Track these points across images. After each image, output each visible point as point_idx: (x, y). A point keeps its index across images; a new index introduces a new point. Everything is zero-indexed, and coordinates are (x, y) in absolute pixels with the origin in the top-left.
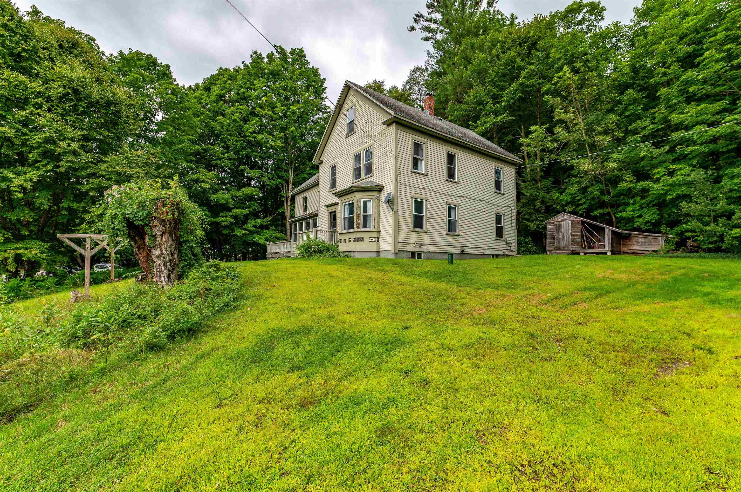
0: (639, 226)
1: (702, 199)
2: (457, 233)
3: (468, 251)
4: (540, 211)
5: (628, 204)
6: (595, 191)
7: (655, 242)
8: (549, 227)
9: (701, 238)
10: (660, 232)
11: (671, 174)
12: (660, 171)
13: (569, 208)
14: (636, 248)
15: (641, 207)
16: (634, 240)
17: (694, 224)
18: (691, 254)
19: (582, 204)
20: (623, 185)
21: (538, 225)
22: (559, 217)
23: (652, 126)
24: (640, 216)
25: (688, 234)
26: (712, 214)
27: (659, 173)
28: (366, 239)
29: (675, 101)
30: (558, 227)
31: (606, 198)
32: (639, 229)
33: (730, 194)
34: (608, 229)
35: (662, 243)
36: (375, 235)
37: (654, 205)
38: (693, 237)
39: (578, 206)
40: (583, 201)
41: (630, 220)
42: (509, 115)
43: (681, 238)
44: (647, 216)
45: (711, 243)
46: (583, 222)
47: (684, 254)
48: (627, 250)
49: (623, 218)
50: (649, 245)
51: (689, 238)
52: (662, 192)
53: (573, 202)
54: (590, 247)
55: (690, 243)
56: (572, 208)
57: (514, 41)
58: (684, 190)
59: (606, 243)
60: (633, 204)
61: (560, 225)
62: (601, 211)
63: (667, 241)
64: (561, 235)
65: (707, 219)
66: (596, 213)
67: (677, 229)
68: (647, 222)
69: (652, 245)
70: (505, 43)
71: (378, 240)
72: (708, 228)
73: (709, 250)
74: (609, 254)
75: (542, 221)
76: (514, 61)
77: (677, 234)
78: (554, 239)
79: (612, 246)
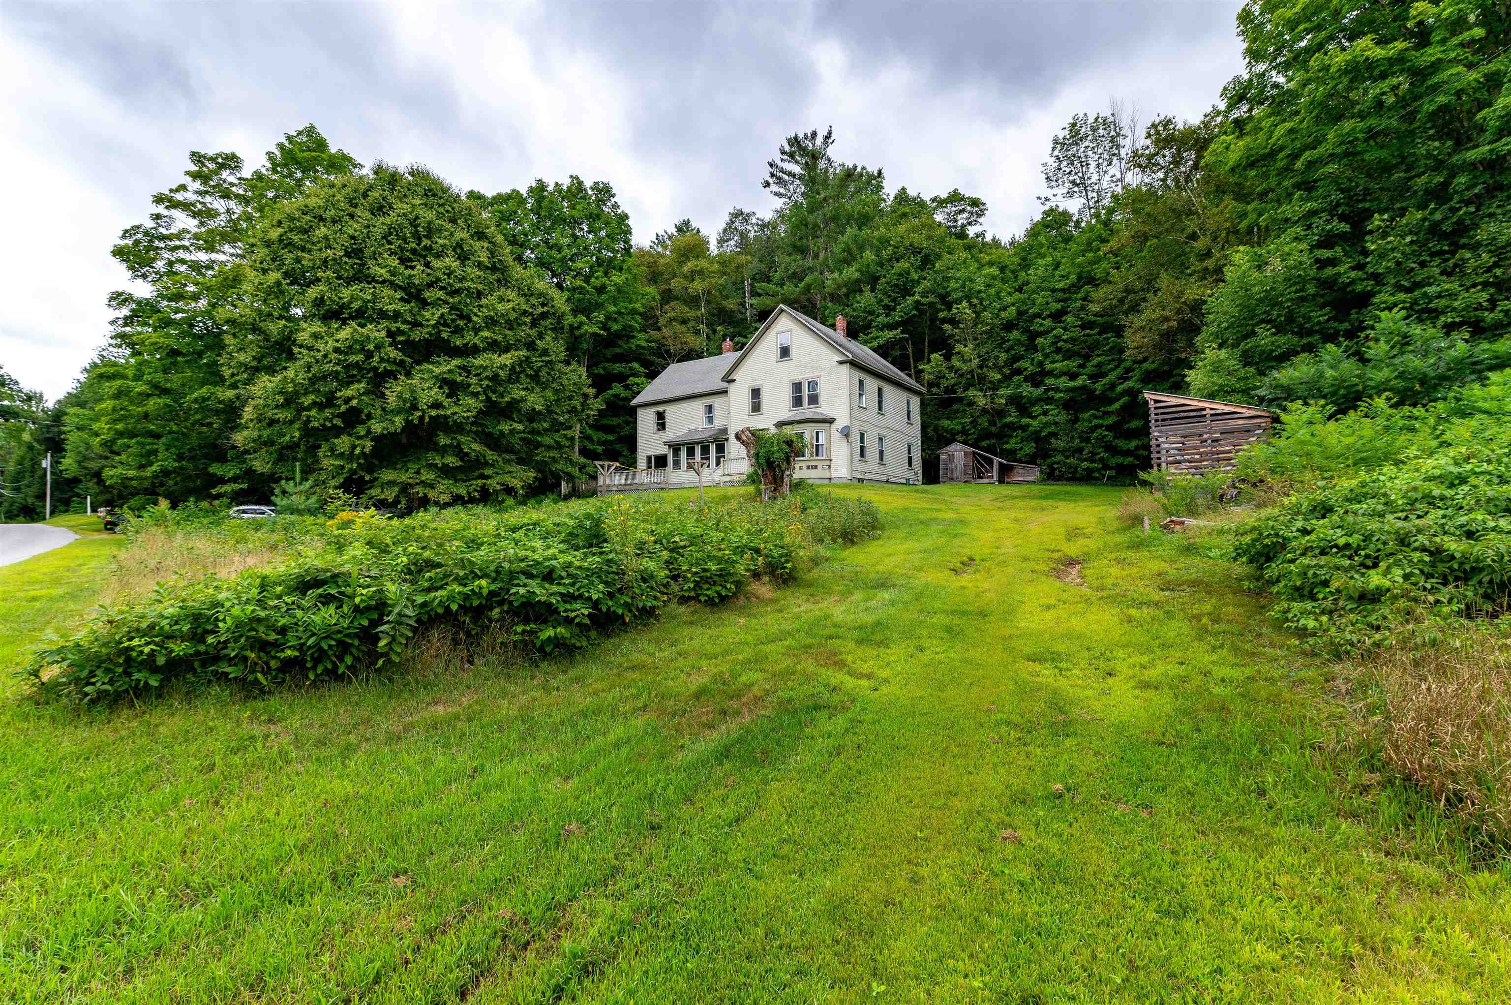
0: (1020, 458)
1: (1065, 438)
2: (884, 462)
3: (893, 480)
5: (1011, 437)
6: (984, 422)
7: (1032, 473)
8: (942, 457)
9: (1063, 470)
10: (1035, 464)
11: (1045, 413)
12: (1036, 409)
13: (960, 437)
14: (1018, 478)
15: (1022, 441)
16: (1016, 471)
17: (1059, 458)
18: (1057, 483)
19: (971, 434)
20: (1009, 419)
22: (952, 448)
23: (1031, 368)
24: (1021, 449)
25: (1056, 466)
26: (1071, 449)
27: (1036, 411)
28: (820, 467)
29: (1048, 351)
30: (951, 457)
31: (993, 429)
32: (1020, 461)
33: (1082, 434)
34: (996, 460)
35: (1038, 473)
36: (828, 463)
37: (1031, 439)
38: (1059, 468)
39: (967, 435)
40: (972, 431)
41: (1013, 452)
42: (902, 333)
43: (1051, 470)
44: (1027, 449)
45: (1070, 473)
46: (974, 453)
47: (1052, 483)
48: (1010, 481)
49: (1006, 449)
50: (1028, 476)
51: (1056, 469)
52: (1038, 429)
53: (964, 432)
54: (980, 478)
55: (1057, 473)
56: (963, 438)
57: (906, 249)
58: (1053, 428)
59: (995, 473)
60: (1016, 437)
61: (953, 455)
62: (988, 442)
63: (1041, 472)
64: (954, 465)
65: (1067, 454)
66: (984, 443)
67: (1049, 461)
68: (1027, 454)
69: (1030, 476)
70: (898, 248)
71: (830, 467)
72: (1068, 461)
73: (1069, 479)
74: (997, 483)
76: (908, 273)
77: (1048, 466)
78: (947, 469)
79: (999, 477)
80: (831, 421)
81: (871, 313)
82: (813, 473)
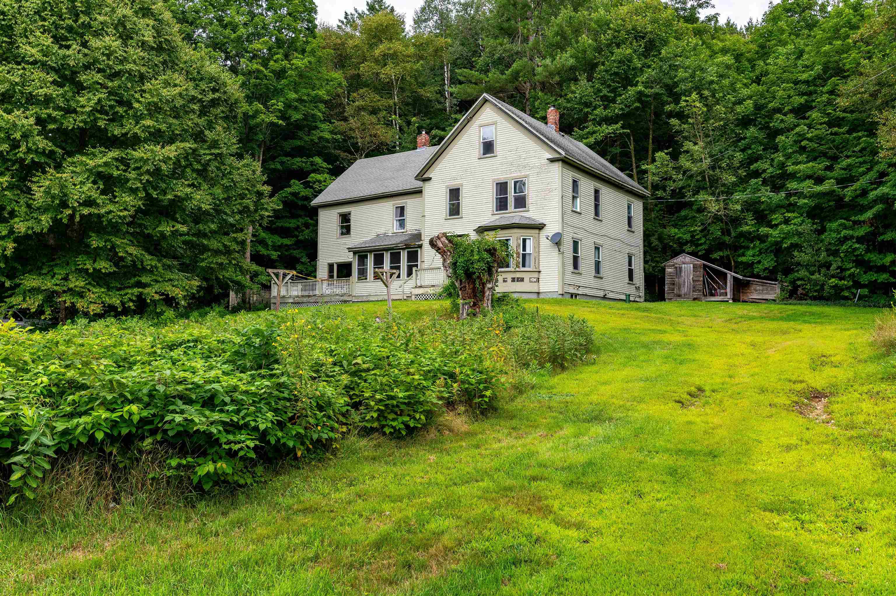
0: (758, 273)
1: (809, 250)
2: (601, 275)
3: (610, 295)
4: (657, 250)
5: (748, 248)
6: (716, 231)
7: (771, 290)
8: (669, 270)
9: (808, 287)
10: (776, 280)
11: (787, 221)
12: (776, 217)
13: (688, 248)
14: (755, 296)
15: (761, 253)
16: (752, 288)
17: (803, 273)
18: (801, 302)
19: (701, 244)
20: (745, 228)
21: (653, 267)
22: (679, 260)
23: (771, 170)
24: (759, 262)
25: (799, 283)
26: (817, 263)
27: (776, 219)
28: (526, 280)
29: (790, 151)
30: (679, 271)
31: (727, 239)
32: (758, 276)
33: (829, 247)
34: (730, 275)
35: (778, 291)
36: (536, 275)
37: (771, 251)
38: (803, 285)
39: (697, 245)
40: (702, 241)
41: (750, 265)
42: (623, 127)
43: (794, 287)
44: (765, 262)
45: (816, 291)
46: (705, 266)
47: (795, 302)
48: (746, 299)
49: (742, 263)
50: (767, 293)
51: (799, 286)
52: (779, 239)
53: (693, 242)
54: (712, 295)
55: (800, 291)
56: (691, 249)
57: (628, 33)
58: (795, 239)
59: (728, 290)
60: (753, 248)
61: (680, 268)
62: (721, 254)
63: (782, 290)
64: (682, 280)
65: (812, 269)
66: (716, 255)
67: (791, 277)
68: (766, 269)
69: (769, 294)
70: (619, 32)
71: (538, 280)
72: (813, 277)
73: (814, 298)
74: (731, 301)
75: (657, 262)
76: (630, 60)
77: (791, 282)
78: (674, 284)
79: (734, 294)
80: (540, 227)
81: (587, 105)
82: (518, 287)
